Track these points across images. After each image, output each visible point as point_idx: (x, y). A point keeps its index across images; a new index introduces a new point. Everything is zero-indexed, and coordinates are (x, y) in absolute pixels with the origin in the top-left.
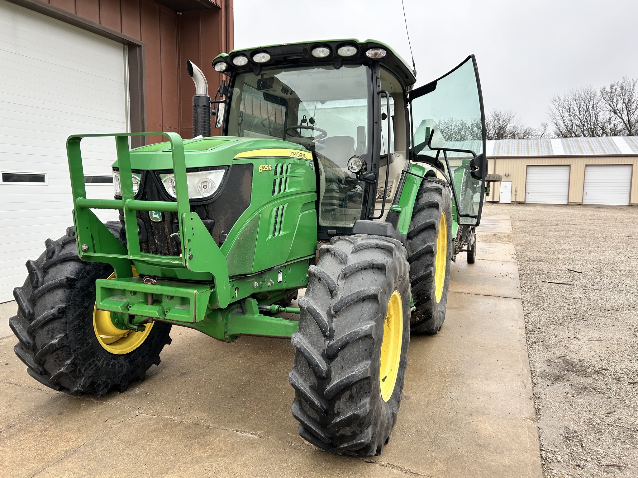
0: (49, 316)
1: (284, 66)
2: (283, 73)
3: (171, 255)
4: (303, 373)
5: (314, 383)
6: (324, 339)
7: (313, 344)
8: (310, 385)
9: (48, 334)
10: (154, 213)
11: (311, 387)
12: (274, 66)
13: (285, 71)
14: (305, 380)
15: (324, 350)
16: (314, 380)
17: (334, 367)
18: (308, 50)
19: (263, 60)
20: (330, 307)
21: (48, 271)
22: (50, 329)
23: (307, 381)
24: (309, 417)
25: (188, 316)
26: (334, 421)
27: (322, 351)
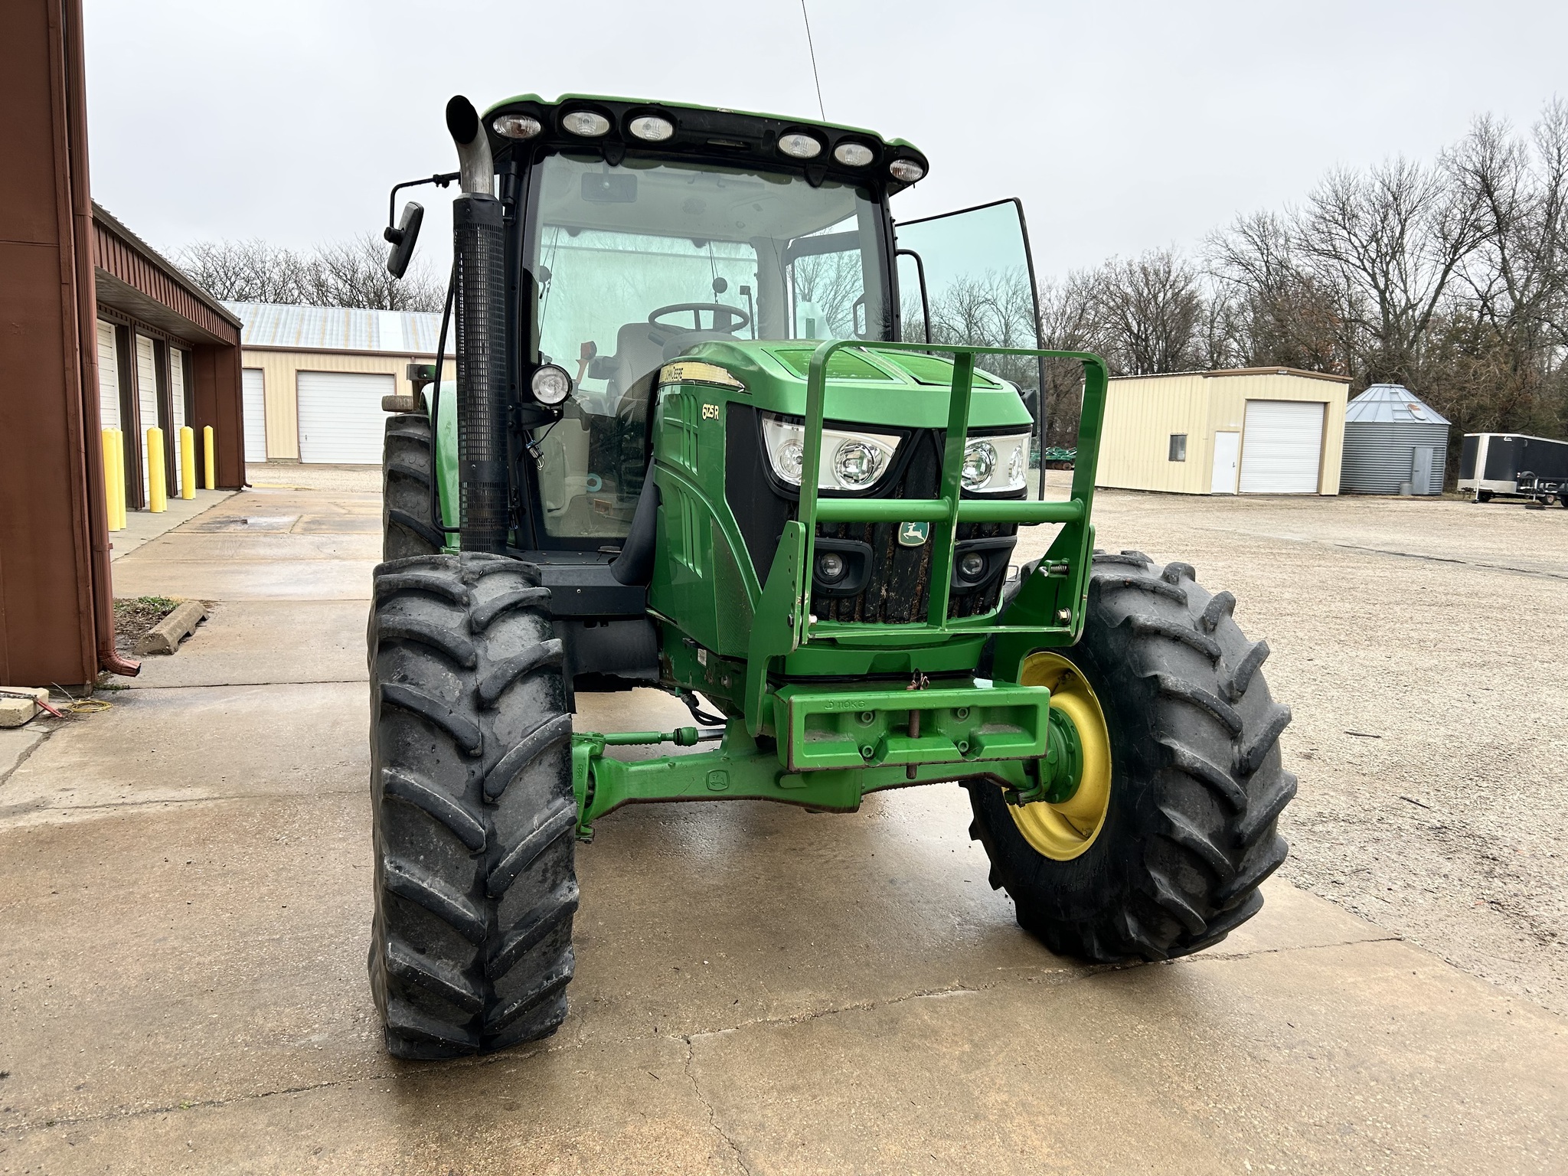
1: (686, 155)
2: (662, 169)
3: (913, 621)
4: (1197, 814)
5: (1218, 828)
6: (1229, 743)
7: (1213, 757)
8: (1211, 832)
10: (911, 528)
11: (1211, 837)
12: (660, 153)
14: (1201, 826)
15: (1234, 764)
16: (1218, 820)
17: (1252, 789)
18: (777, 136)
19: (650, 135)
22: (550, 864)
23: (1204, 827)
24: (1185, 895)
25: (1034, 744)
26: (1236, 886)
27: (1230, 765)
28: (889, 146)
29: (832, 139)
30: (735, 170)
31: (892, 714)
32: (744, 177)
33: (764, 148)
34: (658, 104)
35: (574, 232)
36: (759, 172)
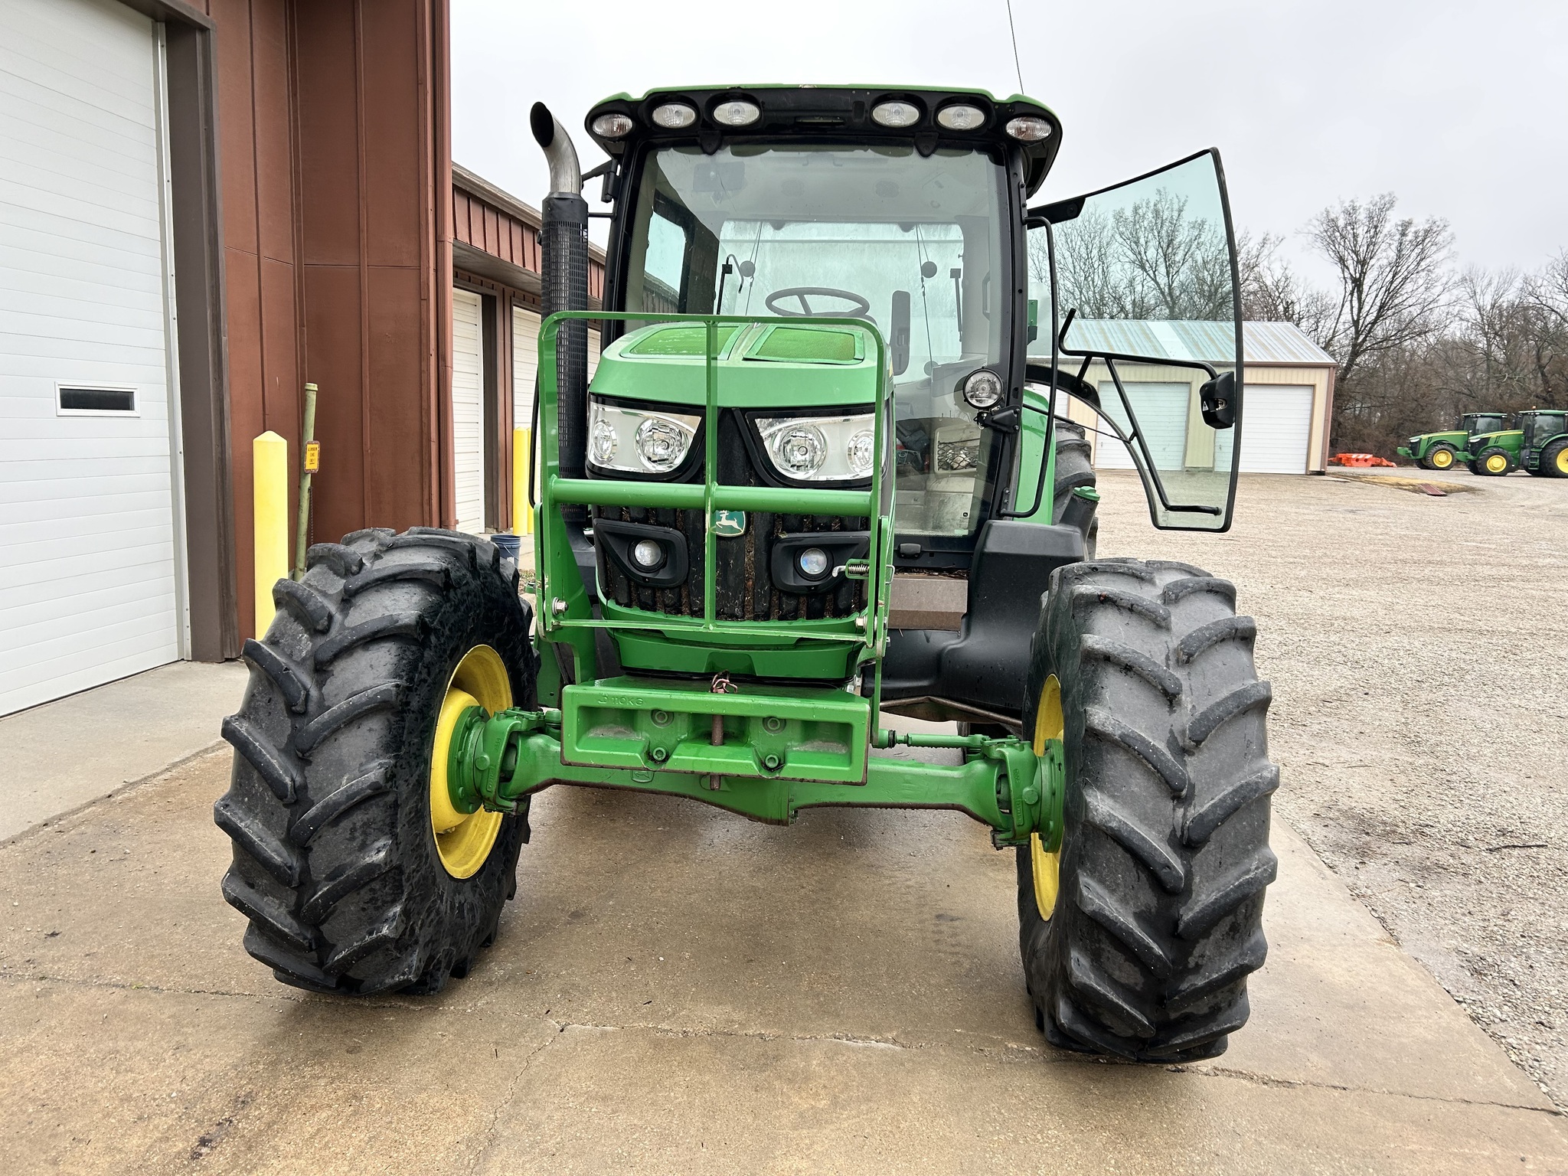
0: (362, 789)
1: (784, 137)
2: (771, 153)
3: (748, 619)
4: (1118, 885)
5: (1148, 906)
6: (1171, 805)
7: (1144, 818)
8: (1137, 910)
9: (353, 839)
10: (724, 516)
11: (1139, 916)
12: (758, 137)
13: (774, 150)
14: (1124, 900)
15: (1174, 830)
16: (1147, 898)
17: (1201, 866)
18: (867, 106)
19: (738, 120)
20: (1171, 732)
21: (331, 668)
22: (359, 824)
23: (1128, 903)
24: (1115, 984)
25: (847, 769)
26: (1184, 986)
27: (1168, 831)
28: (1001, 105)
29: (931, 104)
30: (847, 147)
31: (696, 718)
32: (859, 153)
33: (858, 121)
34: (739, 88)
35: (778, 225)
36: (873, 147)
